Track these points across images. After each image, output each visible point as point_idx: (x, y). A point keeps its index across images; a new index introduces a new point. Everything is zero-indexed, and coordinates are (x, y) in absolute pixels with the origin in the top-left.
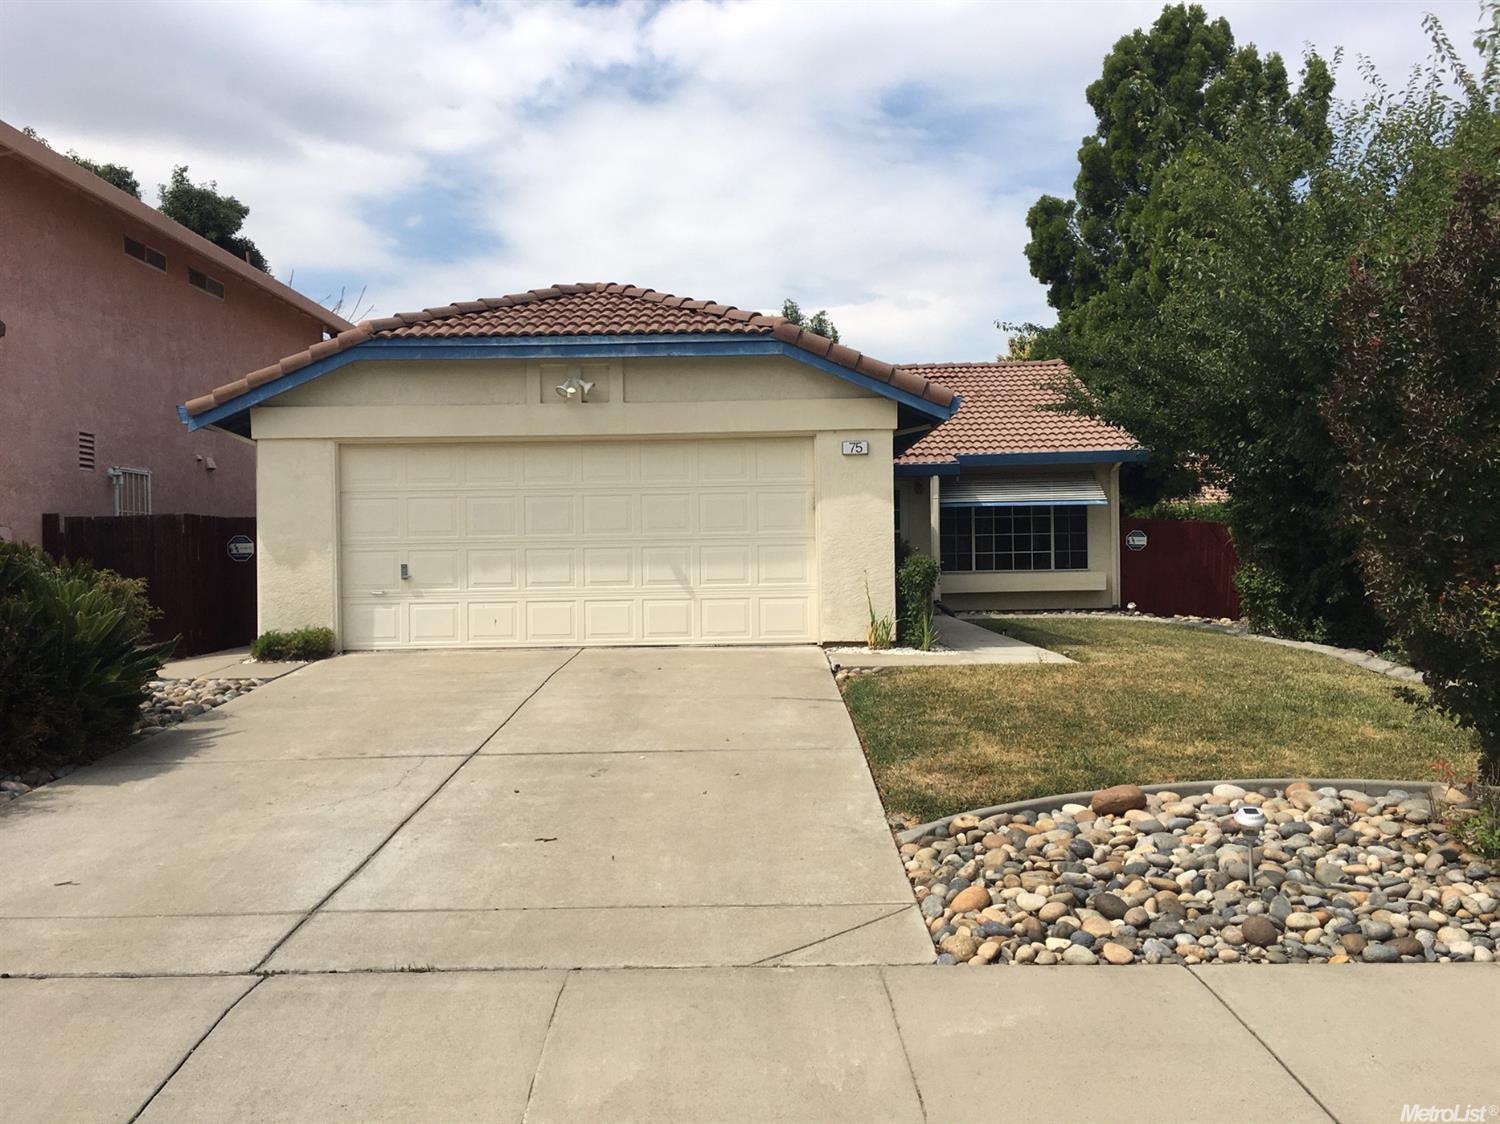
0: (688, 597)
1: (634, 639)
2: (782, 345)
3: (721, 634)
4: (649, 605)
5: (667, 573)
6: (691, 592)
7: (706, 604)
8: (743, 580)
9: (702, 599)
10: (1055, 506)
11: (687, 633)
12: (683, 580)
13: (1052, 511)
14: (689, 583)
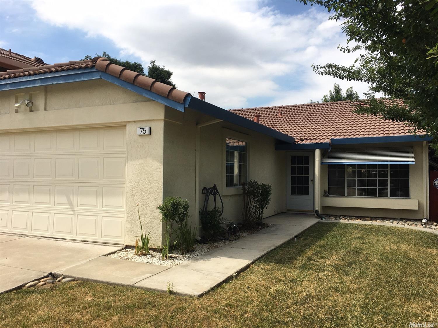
0: (72, 213)
1: (49, 233)
2: (100, 74)
3: (84, 234)
4: (56, 215)
5: (64, 200)
6: (74, 211)
7: (79, 217)
8: (96, 205)
9: (78, 215)
10: (390, 164)
11: (71, 233)
12: (71, 204)
13: (389, 167)
14: (73, 206)
